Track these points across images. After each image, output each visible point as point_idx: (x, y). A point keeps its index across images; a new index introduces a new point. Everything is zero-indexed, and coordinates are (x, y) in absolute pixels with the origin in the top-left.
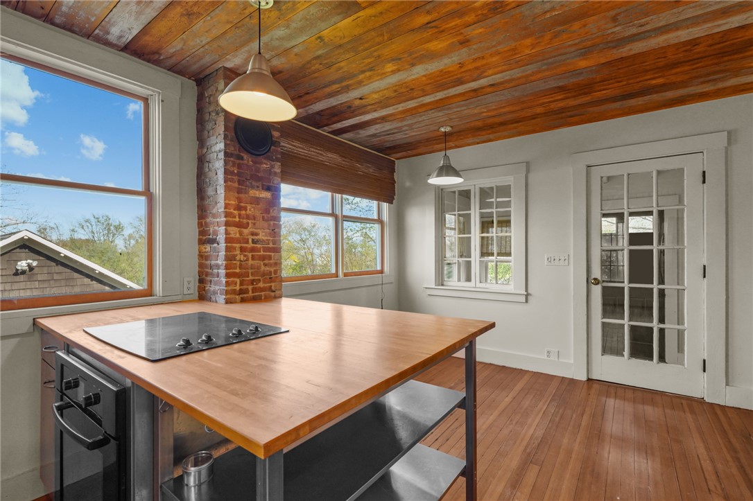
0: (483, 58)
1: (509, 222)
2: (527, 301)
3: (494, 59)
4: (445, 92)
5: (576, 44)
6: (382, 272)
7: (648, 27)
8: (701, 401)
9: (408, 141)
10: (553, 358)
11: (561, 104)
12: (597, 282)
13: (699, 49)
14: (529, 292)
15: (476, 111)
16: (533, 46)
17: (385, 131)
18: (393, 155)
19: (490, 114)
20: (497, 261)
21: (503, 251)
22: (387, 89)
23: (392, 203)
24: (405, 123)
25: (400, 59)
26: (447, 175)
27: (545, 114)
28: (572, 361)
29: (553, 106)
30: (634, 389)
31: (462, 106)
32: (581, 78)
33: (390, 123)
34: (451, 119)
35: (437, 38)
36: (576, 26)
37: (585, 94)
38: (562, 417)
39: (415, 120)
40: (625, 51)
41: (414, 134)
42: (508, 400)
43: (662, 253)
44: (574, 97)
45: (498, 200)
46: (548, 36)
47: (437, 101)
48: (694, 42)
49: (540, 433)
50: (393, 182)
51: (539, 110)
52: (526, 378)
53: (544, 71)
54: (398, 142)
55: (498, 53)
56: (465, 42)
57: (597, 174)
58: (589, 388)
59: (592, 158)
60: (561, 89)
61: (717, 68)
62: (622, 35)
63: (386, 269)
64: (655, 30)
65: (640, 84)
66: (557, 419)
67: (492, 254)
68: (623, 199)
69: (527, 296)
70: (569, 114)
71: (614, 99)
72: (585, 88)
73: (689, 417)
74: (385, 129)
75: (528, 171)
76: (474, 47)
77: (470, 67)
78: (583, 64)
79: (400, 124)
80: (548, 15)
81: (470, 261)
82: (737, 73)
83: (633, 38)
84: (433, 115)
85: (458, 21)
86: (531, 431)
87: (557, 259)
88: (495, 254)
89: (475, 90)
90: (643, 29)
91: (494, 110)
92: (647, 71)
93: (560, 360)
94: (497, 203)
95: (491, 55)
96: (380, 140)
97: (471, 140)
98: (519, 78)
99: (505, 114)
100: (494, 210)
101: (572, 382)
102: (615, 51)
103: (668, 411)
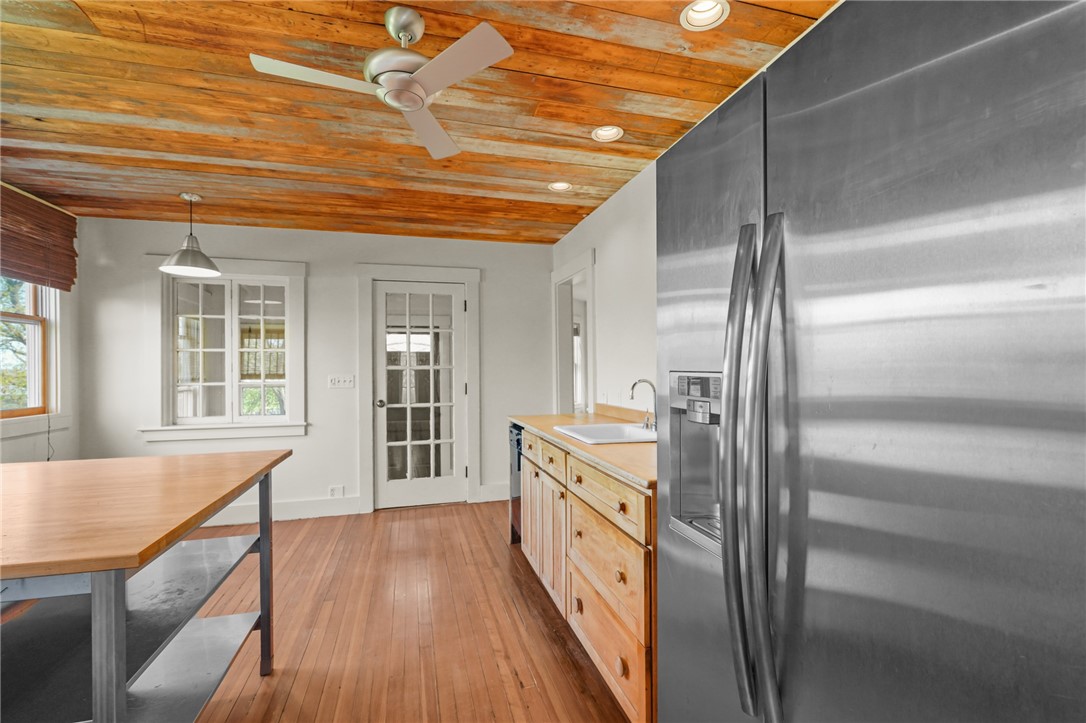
0: (267, 143)
1: (283, 332)
2: (306, 434)
3: (280, 149)
4: (205, 158)
5: (366, 166)
6: (44, 410)
7: (423, 176)
8: (465, 504)
9: (115, 195)
10: (338, 496)
11: (348, 210)
12: (382, 404)
13: (460, 202)
14: (310, 421)
15: (244, 190)
16: (326, 153)
17: (72, 173)
18: (72, 208)
19: (263, 197)
20: (265, 386)
21: (274, 371)
22: (103, 125)
23: (69, 291)
24: (118, 172)
25: (142, 103)
26: (195, 264)
27: (331, 214)
28: (358, 495)
29: (339, 209)
30: (415, 507)
31: (227, 179)
32: (370, 194)
33: (87, 165)
34: (203, 188)
35: (210, 106)
36: (369, 153)
37: (373, 208)
38: (351, 552)
39: (140, 174)
40: (409, 186)
41: (132, 190)
42: (288, 555)
43: (437, 373)
44: (362, 207)
45: (267, 302)
46: (341, 151)
47: (187, 164)
48: (456, 197)
49: (330, 573)
50: (73, 254)
51: (324, 209)
52: (308, 526)
53: (334, 177)
54: (91, 193)
55: (287, 146)
56: (248, 123)
57: (383, 288)
58: (376, 518)
59: (378, 272)
60: (350, 197)
61: (469, 218)
62: (405, 174)
63: (55, 404)
64: (430, 179)
65: (419, 214)
66: (347, 555)
67: (258, 376)
68: (405, 315)
69: (306, 427)
70: (356, 220)
71: (397, 219)
72: (374, 203)
73: (456, 518)
74: (73, 170)
75: (308, 274)
76: (259, 130)
77: (248, 145)
78: (372, 183)
79: (107, 172)
80: (343, 136)
81: (224, 387)
82: (484, 225)
83: (413, 179)
84: (176, 177)
85: (244, 103)
86: (321, 574)
87: (342, 380)
88: (263, 376)
89: (248, 169)
90: (420, 175)
91: (270, 195)
92: (424, 205)
93: (347, 496)
94: (266, 306)
95: (277, 144)
96: (51, 182)
97: (228, 219)
98: (307, 174)
99: (283, 202)
100: (261, 318)
101: (359, 516)
102: (399, 183)
103: (442, 519)
